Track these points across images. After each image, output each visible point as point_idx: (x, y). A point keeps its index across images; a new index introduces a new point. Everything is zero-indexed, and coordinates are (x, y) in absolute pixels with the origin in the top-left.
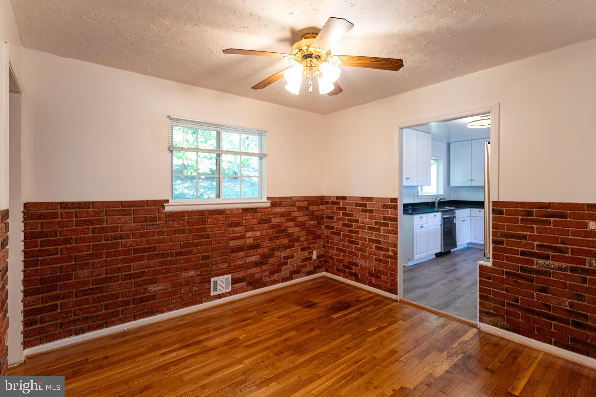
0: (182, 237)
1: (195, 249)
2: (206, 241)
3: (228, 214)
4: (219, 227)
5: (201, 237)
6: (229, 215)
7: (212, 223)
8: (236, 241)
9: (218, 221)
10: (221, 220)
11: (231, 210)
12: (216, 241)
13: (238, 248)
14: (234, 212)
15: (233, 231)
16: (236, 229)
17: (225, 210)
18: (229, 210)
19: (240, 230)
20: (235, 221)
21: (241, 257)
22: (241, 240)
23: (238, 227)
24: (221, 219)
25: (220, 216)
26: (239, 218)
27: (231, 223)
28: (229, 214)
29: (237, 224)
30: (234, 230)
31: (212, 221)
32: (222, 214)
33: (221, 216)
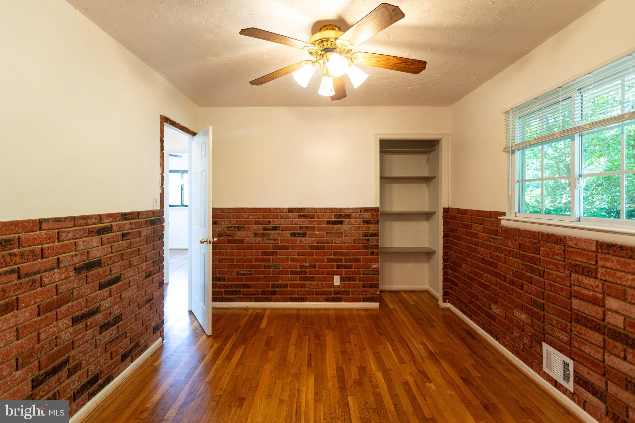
0: (515, 262)
1: (526, 285)
2: (538, 279)
3: (569, 247)
4: (554, 264)
5: (533, 270)
6: (573, 250)
7: (546, 255)
8: (584, 304)
9: (554, 254)
10: (558, 254)
11: (577, 240)
12: (551, 287)
13: (589, 320)
14: (582, 245)
15: (578, 281)
16: (586, 280)
17: (565, 237)
18: (572, 238)
19: (591, 286)
20: (585, 265)
21: (593, 341)
22: (596, 307)
23: (588, 278)
24: (558, 251)
25: (557, 247)
26: (590, 259)
27: (575, 265)
28: (572, 247)
29: (586, 270)
30: (580, 280)
31: (546, 251)
32: (560, 244)
33: (559, 247)
